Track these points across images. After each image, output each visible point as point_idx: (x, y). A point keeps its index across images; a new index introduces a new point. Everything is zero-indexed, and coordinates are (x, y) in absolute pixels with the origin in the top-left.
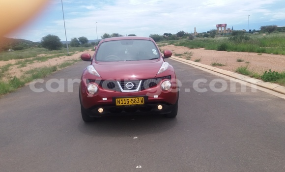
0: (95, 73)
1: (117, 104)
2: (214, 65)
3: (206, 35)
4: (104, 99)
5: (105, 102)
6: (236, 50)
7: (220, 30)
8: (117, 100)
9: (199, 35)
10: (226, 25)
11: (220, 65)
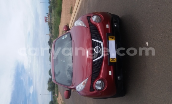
0: (84, 83)
1: (115, 61)
2: (71, 13)
3: (51, 28)
4: (110, 73)
5: (113, 73)
6: (61, 5)
7: (48, 20)
8: (111, 61)
9: (51, 32)
10: (45, 17)
11: (72, 8)
